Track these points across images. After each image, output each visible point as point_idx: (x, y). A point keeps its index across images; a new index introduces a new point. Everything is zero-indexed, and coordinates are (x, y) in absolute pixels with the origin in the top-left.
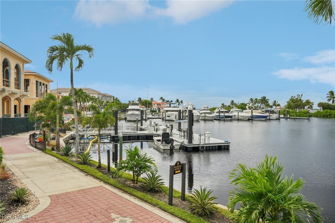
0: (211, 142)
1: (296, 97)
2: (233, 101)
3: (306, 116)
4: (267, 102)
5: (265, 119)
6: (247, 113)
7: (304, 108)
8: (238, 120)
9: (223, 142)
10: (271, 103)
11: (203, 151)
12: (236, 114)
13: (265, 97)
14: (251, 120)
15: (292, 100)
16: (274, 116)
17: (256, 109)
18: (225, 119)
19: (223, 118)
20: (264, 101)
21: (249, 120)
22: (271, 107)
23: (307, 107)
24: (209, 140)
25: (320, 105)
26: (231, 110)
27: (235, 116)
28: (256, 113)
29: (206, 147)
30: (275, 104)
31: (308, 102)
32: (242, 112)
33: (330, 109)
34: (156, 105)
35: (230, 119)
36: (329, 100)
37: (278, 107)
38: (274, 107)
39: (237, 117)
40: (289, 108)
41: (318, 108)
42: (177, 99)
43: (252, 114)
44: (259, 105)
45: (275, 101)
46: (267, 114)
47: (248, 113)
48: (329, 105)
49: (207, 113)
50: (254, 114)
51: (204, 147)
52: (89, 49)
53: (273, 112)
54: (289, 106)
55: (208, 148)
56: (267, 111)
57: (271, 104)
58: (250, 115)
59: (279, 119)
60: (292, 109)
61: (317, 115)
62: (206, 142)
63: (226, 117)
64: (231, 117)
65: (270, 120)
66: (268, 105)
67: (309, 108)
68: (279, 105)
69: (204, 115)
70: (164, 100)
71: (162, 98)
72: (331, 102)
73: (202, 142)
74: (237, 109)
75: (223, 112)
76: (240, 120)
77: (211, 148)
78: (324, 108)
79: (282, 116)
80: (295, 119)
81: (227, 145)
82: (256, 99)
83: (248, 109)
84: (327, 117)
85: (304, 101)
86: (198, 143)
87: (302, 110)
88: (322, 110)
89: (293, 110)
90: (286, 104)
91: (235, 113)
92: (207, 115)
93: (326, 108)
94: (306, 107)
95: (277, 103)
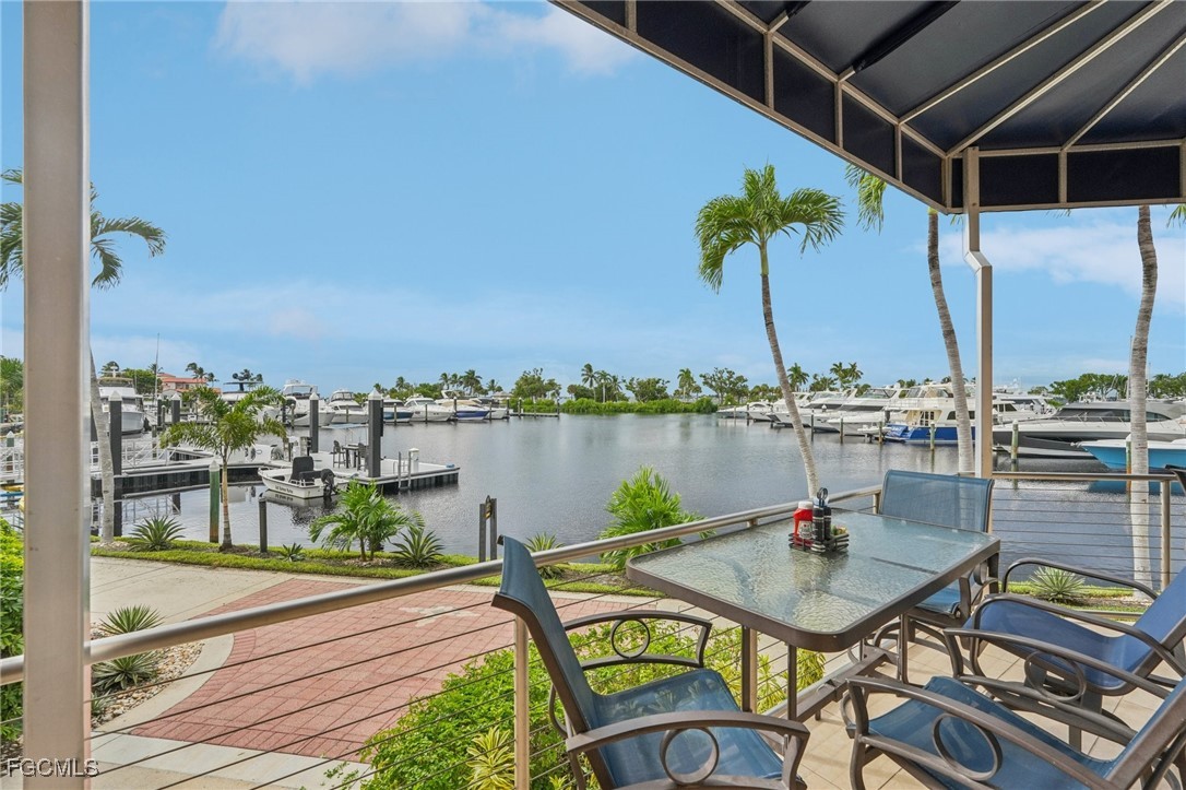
0: (420, 471)
1: (532, 373)
2: (401, 379)
3: (549, 411)
4: (478, 382)
5: (485, 418)
6: (443, 407)
7: (545, 396)
8: (427, 422)
9: (444, 467)
10: (485, 384)
11: (405, 492)
12: (421, 408)
13: (473, 372)
14: (453, 420)
15: (525, 379)
16: (500, 411)
17: (462, 397)
18: (398, 420)
19: (392, 418)
20: (471, 379)
21: (449, 421)
22: (486, 393)
23: (551, 392)
24: (417, 467)
25: (572, 389)
26: (409, 400)
27: (418, 413)
28: (463, 407)
29: (412, 481)
30: (492, 388)
31: (552, 384)
32: (432, 403)
33: (588, 398)
34: (173, 386)
35: (407, 420)
36: (585, 380)
37: (498, 393)
38: (491, 393)
39: (423, 414)
40: (518, 395)
41: (568, 395)
42: (246, 371)
43: (456, 408)
44: (461, 388)
45: (493, 381)
46: (486, 408)
47: (446, 405)
48: (585, 390)
49: (350, 407)
50: (461, 408)
51: (407, 481)
52: (149, 233)
53: (495, 404)
54: (520, 391)
55: (415, 485)
56: (485, 402)
57: (485, 387)
58: (451, 409)
59: (507, 418)
60: (525, 397)
61: (568, 409)
62: (412, 472)
63: (401, 415)
64: (409, 415)
65: (491, 419)
66: (479, 390)
67: (553, 395)
68: (500, 389)
69: (344, 412)
70: (201, 371)
71: (193, 366)
72: (587, 385)
73: (405, 471)
74: (422, 398)
75: (391, 404)
76: (431, 421)
77: (421, 484)
78: (578, 396)
79: (511, 411)
80: (535, 416)
81: (454, 475)
82: (455, 376)
83: (445, 396)
84: (583, 411)
85: (546, 382)
86: (393, 475)
87: (543, 399)
88: (574, 399)
89: (527, 400)
90: (514, 387)
91: (416, 405)
92: (350, 412)
93: (581, 396)
94: (549, 394)
95: (497, 385)
